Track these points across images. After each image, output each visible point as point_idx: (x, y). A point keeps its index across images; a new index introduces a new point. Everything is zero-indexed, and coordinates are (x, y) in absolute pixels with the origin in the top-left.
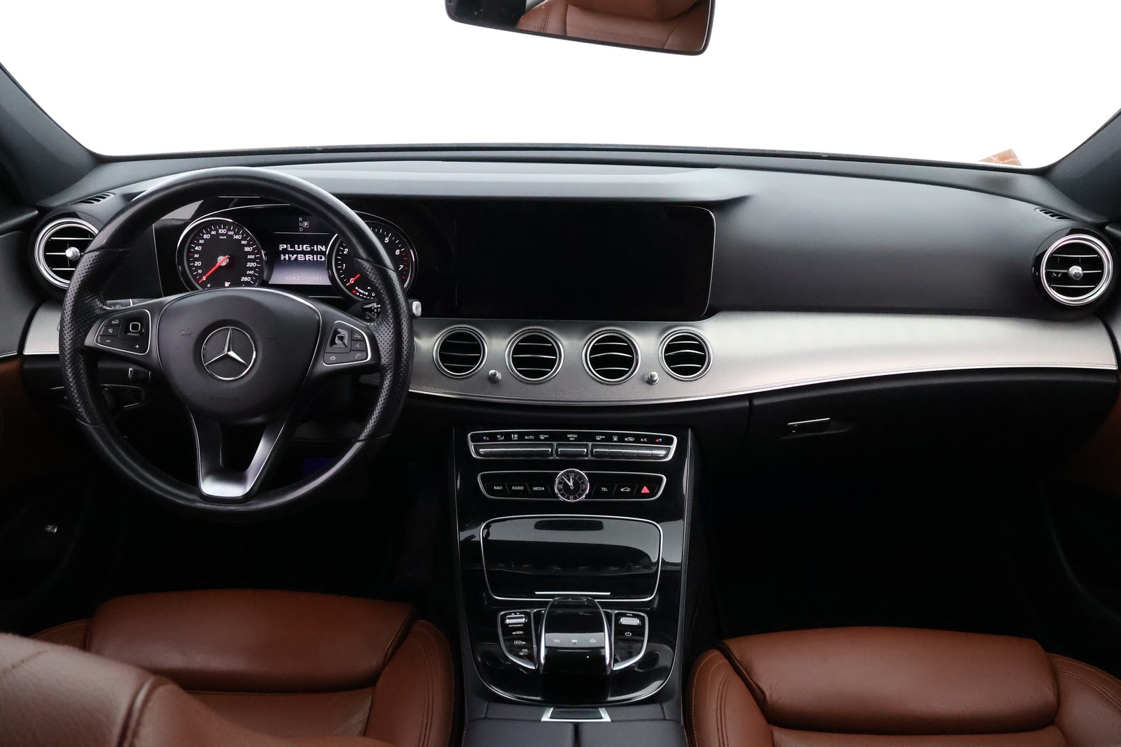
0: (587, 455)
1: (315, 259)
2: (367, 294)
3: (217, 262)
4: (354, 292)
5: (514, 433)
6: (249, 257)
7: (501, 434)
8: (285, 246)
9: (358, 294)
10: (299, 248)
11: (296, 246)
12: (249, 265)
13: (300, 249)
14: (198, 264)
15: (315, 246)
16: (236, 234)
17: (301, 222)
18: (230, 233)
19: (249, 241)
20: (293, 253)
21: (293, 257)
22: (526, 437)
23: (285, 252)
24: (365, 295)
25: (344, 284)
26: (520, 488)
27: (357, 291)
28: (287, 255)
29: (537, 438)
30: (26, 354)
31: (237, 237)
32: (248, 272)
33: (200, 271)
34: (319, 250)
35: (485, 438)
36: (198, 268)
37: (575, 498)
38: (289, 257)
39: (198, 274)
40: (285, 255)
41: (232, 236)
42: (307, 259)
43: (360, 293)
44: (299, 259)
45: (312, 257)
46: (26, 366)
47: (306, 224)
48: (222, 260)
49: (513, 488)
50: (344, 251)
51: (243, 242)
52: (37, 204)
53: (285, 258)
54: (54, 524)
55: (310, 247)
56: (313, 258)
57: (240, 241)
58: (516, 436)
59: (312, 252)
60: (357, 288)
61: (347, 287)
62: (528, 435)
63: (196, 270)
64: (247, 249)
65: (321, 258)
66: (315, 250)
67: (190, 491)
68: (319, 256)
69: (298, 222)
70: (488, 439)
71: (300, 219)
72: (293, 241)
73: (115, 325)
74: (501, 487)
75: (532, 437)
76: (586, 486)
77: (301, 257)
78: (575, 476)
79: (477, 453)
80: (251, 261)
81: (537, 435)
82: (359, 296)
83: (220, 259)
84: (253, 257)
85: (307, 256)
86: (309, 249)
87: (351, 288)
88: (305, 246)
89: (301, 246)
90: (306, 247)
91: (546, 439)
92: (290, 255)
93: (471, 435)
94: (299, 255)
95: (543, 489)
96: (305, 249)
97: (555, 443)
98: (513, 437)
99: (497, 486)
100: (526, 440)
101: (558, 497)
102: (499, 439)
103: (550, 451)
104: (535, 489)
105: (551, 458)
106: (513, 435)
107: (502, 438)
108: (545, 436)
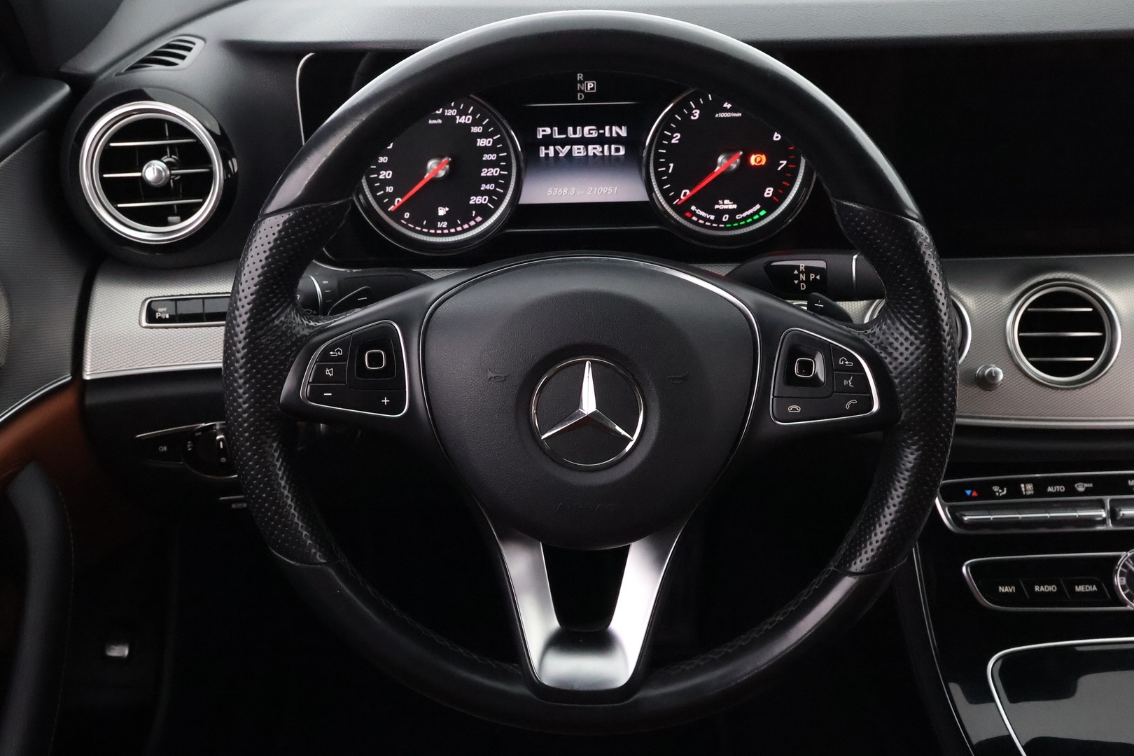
1: (606, 153)
2: (712, 217)
3: (425, 171)
4: (688, 214)
5: (1026, 481)
6: (486, 157)
7: (1001, 485)
8: (548, 131)
9: (695, 218)
10: (575, 132)
11: (570, 129)
12: (485, 172)
13: (578, 135)
14: (386, 174)
15: (607, 128)
16: (461, 113)
17: (581, 82)
18: (449, 112)
19: (486, 127)
20: (563, 143)
21: (563, 152)
22: (1050, 489)
23: (549, 140)
24: (709, 220)
25: (669, 201)
26: (1050, 588)
27: (694, 213)
28: (551, 148)
29: (1071, 491)
30: (88, 378)
31: (462, 120)
32: (483, 187)
33: (390, 189)
34: (614, 135)
35: (968, 492)
36: (386, 182)
38: (555, 150)
39: (386, 195)
40: (547, 148)
41: (453, 118)
42: (591, 154)
43: (700, 217)
44: (575, 154)
45: (599, 148)
46: (90, 400)
47: (590, 85)
48: (436, 168)
49: (1037, 588)
50: (672, 137)
51: (475, 129)
52: (63, 70)
53: (547, 154)
54: (119, 642)
55: (598, 130)
56: (603, 152)
57: (468, 127)
58: (1030, 487)
59: (601, 140)
60: (693, 208)
61: (674, 208)
62: (1053, 485)
63: (382, 188)
64: (482, 142)
65: (617, 150)
66: (607, 134)
67: (507, 677)
68: (613, 147)
69: (576, 82)
70: (975, 494)
71: (580, 77)
72: (564, 119)
73: (339, 359)
74: (1013, 588)
75: (1061, 488)
77: (578, 151)
79: (957, 520)
80: (491, 164)
81: (1070, 484)
82: (696, 223)
83: (432, 164)
84: (493, 157)
85: (590, 147)
86: (595, 135)
87: (683, 209)
88: (586, 129)
89: (579, 128)
90: (589, 131)
91: (1088, 492)
92: (558, 148)
94: (575, 147)
95: (1095, 588)
96: (586, 135)
97: (1107, 499)
98: (1023, 489)
99: (1004, 585)
100: (1051, 495)
101: (1125, 604)
102: (997, 494)
103: (1100, 516)
104: (1079, 589)
105: (1099, 528)
106: (1022, 486)
107: (1003, 491)
108: (1086, 485)
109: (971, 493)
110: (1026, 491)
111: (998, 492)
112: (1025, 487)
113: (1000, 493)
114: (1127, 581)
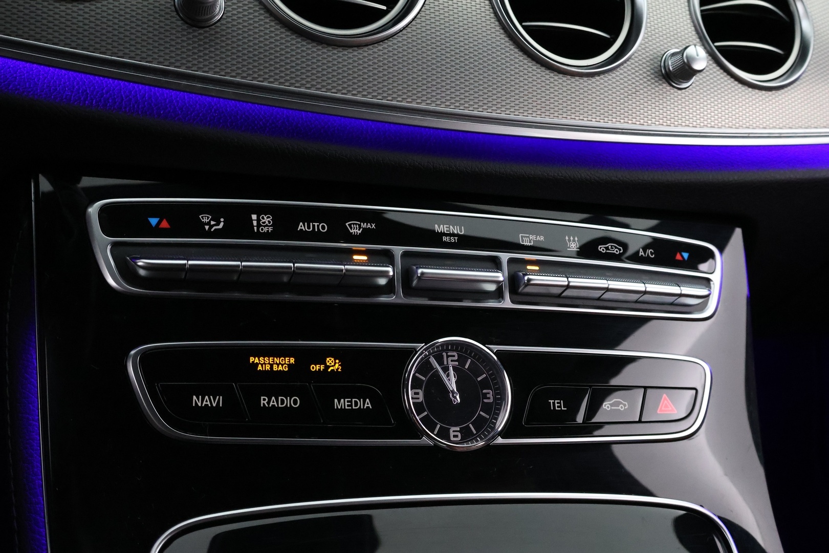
0: (498, 294)
5: (261, 210)
7: (216, 211)
22: (301, 226)
26: (289, 402)
29: (338, 233)
35: (154, 221)
37: (467, 435)
49: (264, 401)
58: (267, 219)
62: (308, 220)
70: (165, 224)
74: (219, 398)
75: (321, 227)
76: (501, 391)
78: (462, 360)
79: (126, 271)
81: (337, 220)
91: (366, 236)
93: (103, 209)
95: (368, 404)
97: (398, 250)
98: (255, 223)
99: (202, 393)
100: (304, 236)
101: (418, 434)
102: (207, 227)
103: (384, 274)
104: (341, 404)
105: (383, 299)
106: (254, 217)
107: (218, 224)
108: (364, 225)
109: (159, 223)
110: (259, 225)
111: (209, 223)
112: (258, 220)
113: (211, 227)
114: (425, 396)
